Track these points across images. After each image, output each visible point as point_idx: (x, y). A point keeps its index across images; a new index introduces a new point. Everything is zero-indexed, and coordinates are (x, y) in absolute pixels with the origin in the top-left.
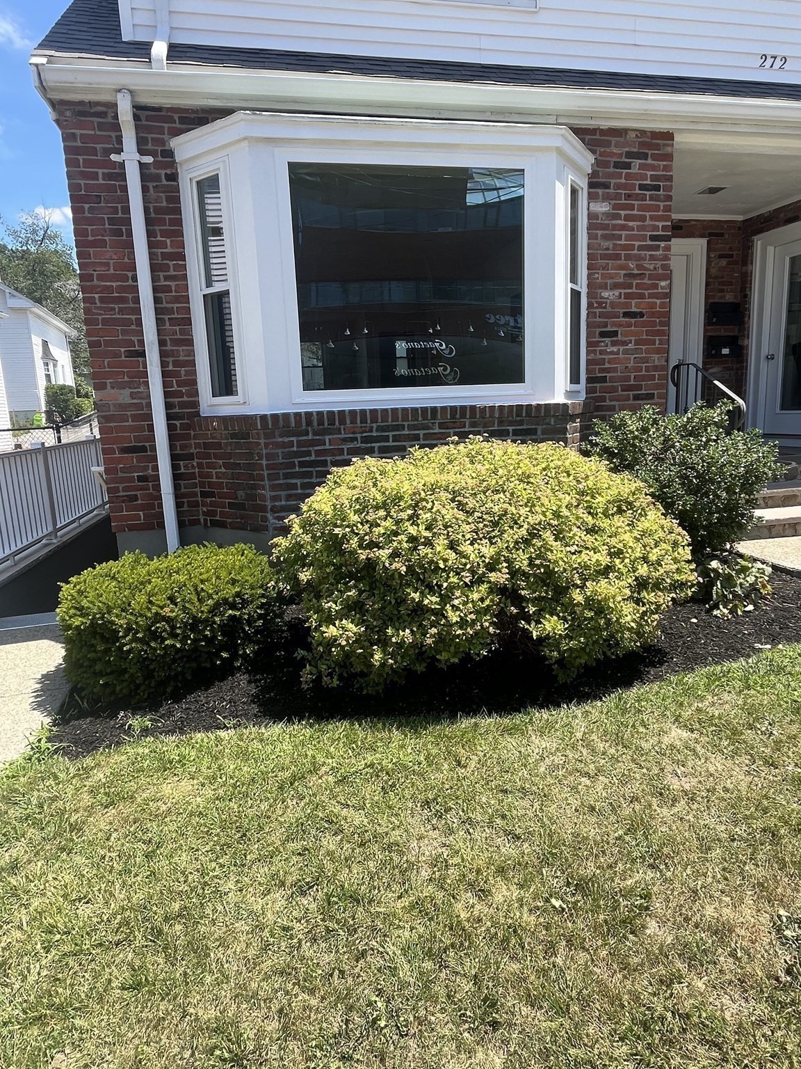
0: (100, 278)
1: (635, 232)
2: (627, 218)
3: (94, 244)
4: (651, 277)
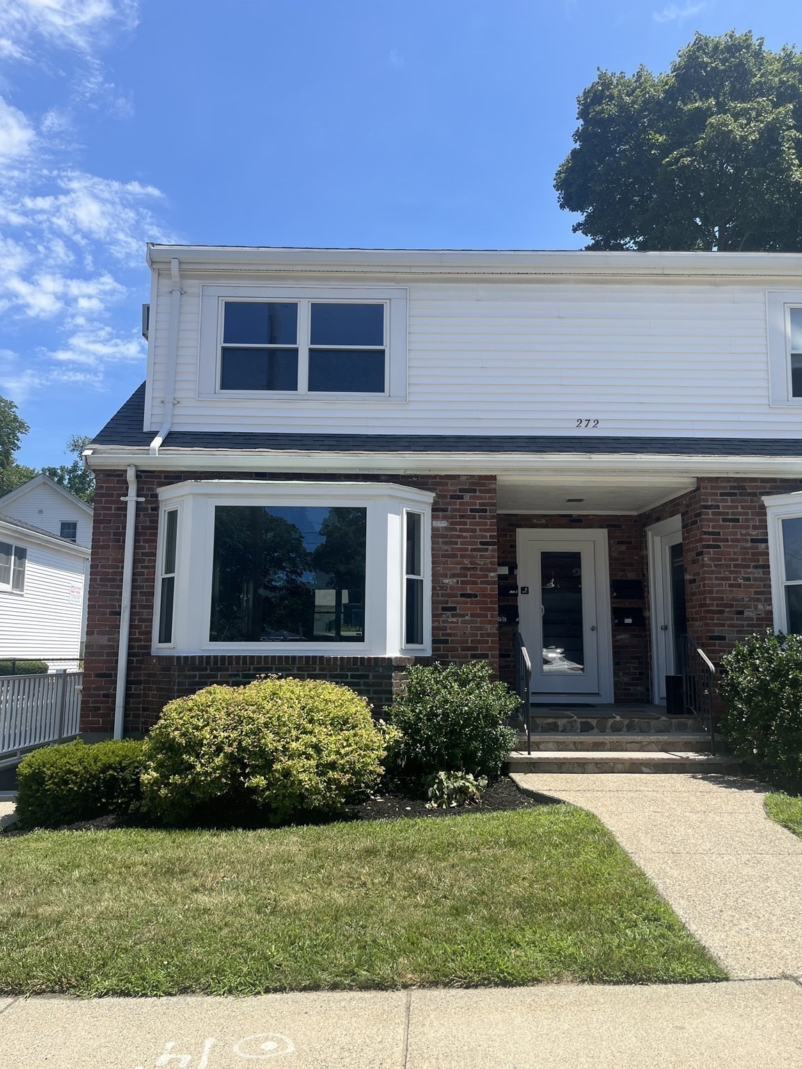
0: (103, 567)
1: (469, 540)
2: (461, 530)
3: (102, 547)
4: (482, 570)
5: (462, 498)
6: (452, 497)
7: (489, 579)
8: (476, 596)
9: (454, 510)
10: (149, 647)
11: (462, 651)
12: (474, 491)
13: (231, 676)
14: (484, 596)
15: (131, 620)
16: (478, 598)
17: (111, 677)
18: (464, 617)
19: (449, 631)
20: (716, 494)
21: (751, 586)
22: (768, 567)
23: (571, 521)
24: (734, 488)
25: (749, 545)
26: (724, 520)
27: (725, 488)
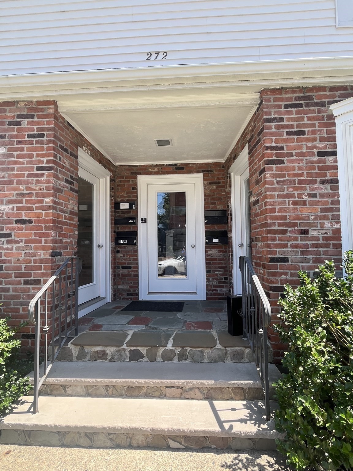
1: (25, 166)
2: (18, 156)
4: (37, 195)
5: (19, 123)
6: (10, 123)
7: (45, 204)
9: (11, 137)
11: (15, 277)
12: (32, 116)
14: (39, 221)
16: (33, 224)
18: (19, 243)
20: (280, 107)
22: (337, 181)
23: (177, 169)
24: (300, 98)
25: (316, 158)
26: (288, 133)
27: (290, 99)
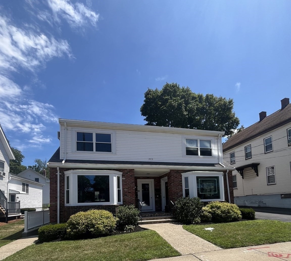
1: (129, 182)
2: (128, 180)
4: (132, 187)
5: (128, 173)
6: (126, 173)
7: (133, 189)
8: (131, 192)
9: (126, 176)
10: (64, 205)
11: (129, 203)
12: (130, 172)
13: (83, 210)
15: (60, 199)
17: (56, 211)
18: (129, 197)
19: (126, 199)
20: (173, 173)
21: (179, 189)
22: (182, 186)
23: (147, 178)
24: (177, 172)
25: (179, 182)
26: (175, 177)
27: (175, 172)
